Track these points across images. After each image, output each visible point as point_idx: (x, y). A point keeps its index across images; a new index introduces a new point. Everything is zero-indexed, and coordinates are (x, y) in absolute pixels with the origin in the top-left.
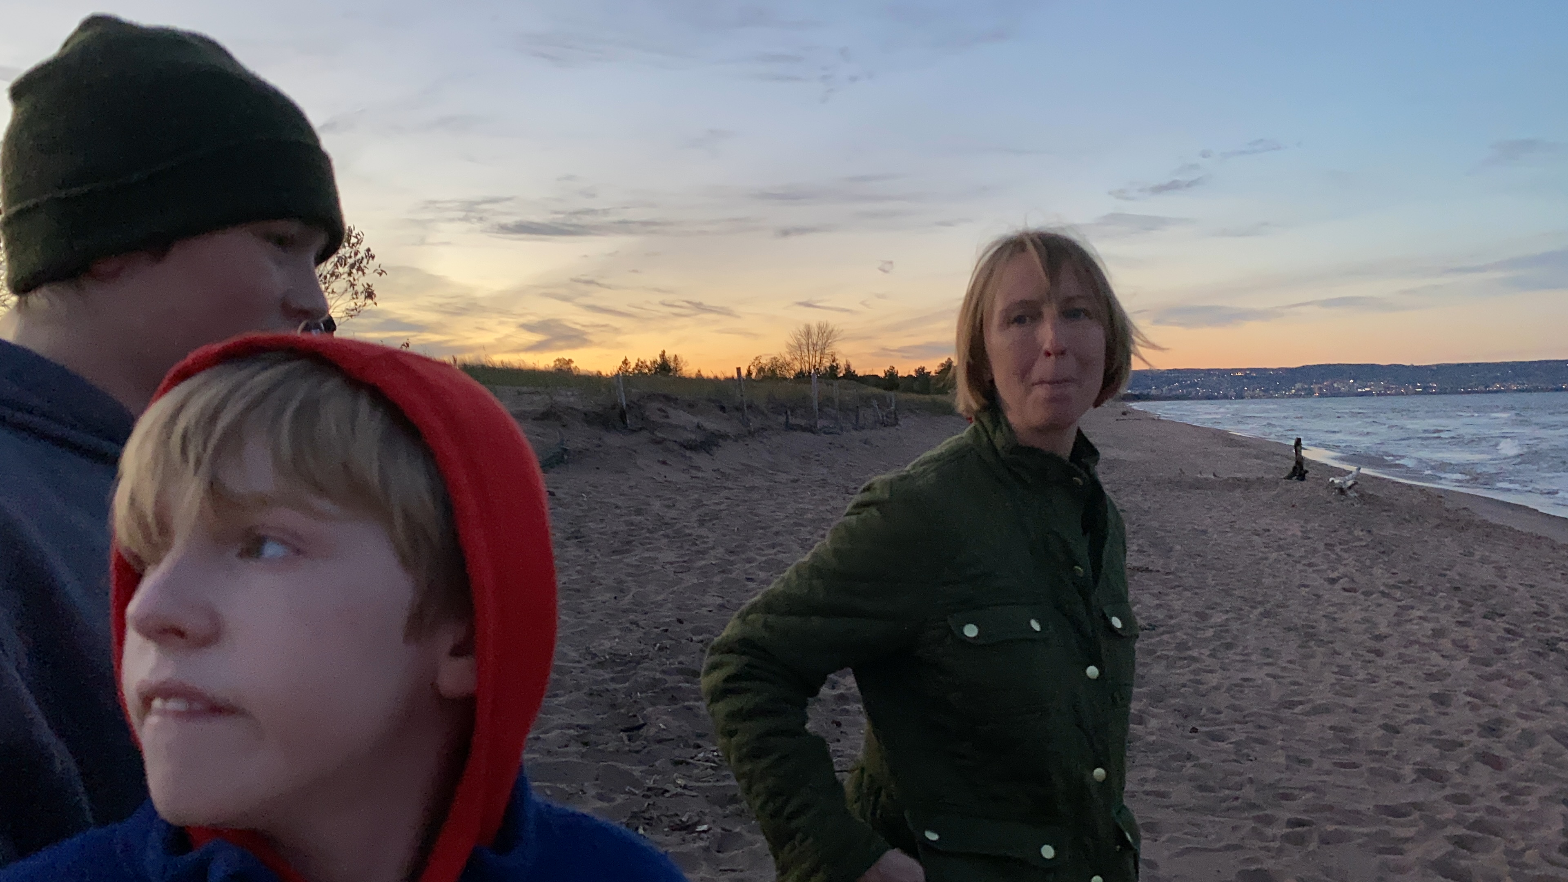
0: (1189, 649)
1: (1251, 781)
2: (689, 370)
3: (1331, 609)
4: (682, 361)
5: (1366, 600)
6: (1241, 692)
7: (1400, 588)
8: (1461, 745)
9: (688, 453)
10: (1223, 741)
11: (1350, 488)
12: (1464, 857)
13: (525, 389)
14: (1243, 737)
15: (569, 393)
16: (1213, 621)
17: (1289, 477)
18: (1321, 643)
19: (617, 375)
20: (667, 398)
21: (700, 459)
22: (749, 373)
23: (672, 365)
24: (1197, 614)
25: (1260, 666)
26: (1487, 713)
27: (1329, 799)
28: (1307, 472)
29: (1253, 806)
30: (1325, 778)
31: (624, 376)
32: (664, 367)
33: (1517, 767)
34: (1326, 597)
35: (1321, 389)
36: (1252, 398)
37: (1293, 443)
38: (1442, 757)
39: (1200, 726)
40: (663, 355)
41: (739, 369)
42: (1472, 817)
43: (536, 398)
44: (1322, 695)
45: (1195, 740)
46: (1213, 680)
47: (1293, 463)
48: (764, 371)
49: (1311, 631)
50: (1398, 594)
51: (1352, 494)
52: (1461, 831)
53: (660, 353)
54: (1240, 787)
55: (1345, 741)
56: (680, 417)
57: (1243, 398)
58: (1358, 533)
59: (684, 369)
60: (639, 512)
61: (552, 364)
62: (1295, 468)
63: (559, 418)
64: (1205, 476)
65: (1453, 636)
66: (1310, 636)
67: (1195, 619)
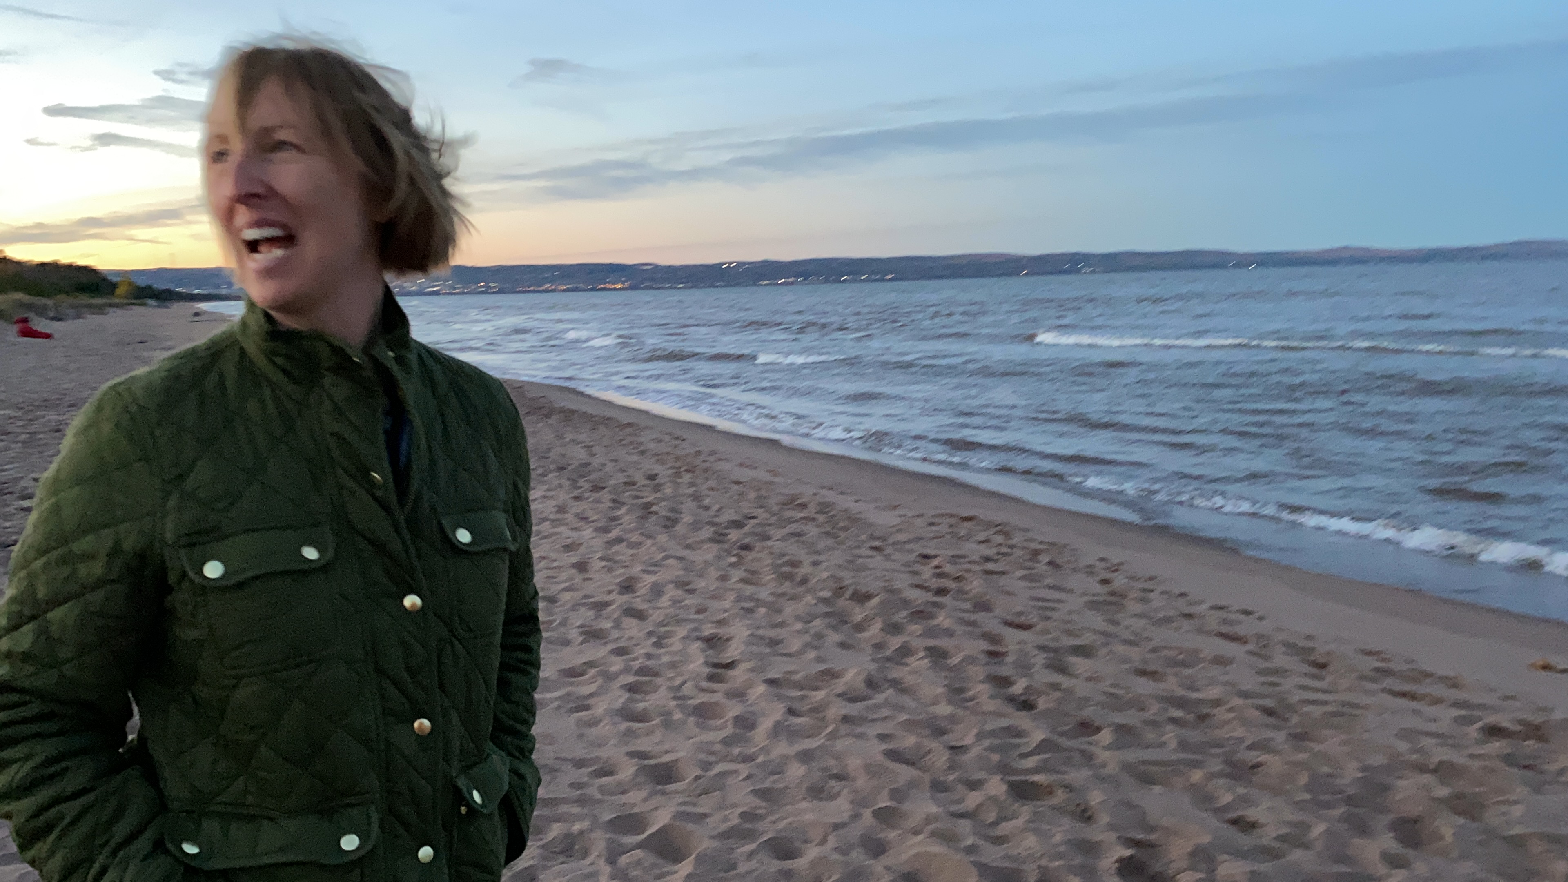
12: (637, 701)
33: (656, 616)
42: (636, 664)
52: (630, 679)
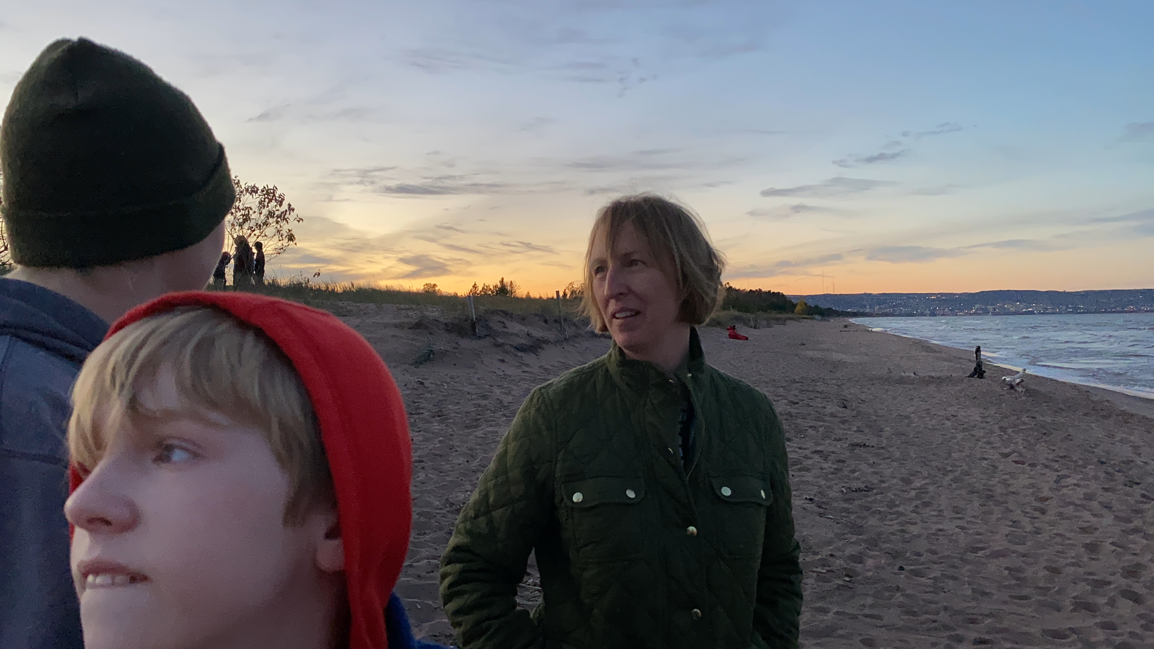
0: (896, 506)
1: (946, 609)
2: (521, 292)
3: (1005, 477)
4: (516, 286)
5: (1031, 471)
6: (938, 539)
7: (1057, 461)
8: (1109, 583)
9: (520, 354)
10: (923, 577)
11: (1018, 384)
13: (402, 306)
14: (938, 574)
15: (434, 309)
16: (913, 486)
17: (972, 376)
18: (998, 503)
19: (469, 296)
20: (506, 313)
21: (529, 358)
22: (565, 294)
23: (509, 288)
24: (903, 480)
25: (952, 519)
26: (1128, 559)
27: (1006, 624)
28: (984, 372)
29: (947, 627)
30: (1003, 607)
31: (474, 297)
32: (503, 290)
34: (1001, 467)
35: (994, 309)
36: (942, 315)
37: (974, 350)
38: (1094, 593)
39: (906, 565)
40: (502, 281)
41: (558, 292)
42: (1118, 640)
43: (410, 313)
44: (999, 543)
45: (902, 576)
46: (914, 530)
47: (974, 365)
48: (576, 294)
49: (990, 493)
50: (1056, 466)
51: (1019, 389)
53: (500, 280)
54: (938, 613)
55: (1018, 579)
56: (514, 327)
57: (935, 315)
58: (1025, 419)
59: (517, 292)
60: (485, 397)
61: (422, 288)
62: (975, 369)
63: (426, 328)
64: (907, 374)
65: (1101, 499)
66: (990, 497)
67: (901, 483)
